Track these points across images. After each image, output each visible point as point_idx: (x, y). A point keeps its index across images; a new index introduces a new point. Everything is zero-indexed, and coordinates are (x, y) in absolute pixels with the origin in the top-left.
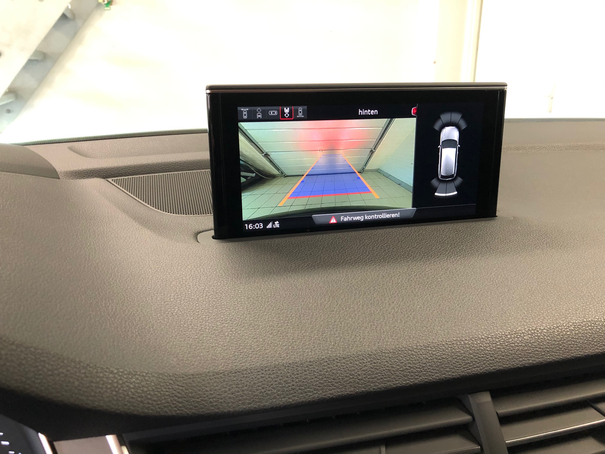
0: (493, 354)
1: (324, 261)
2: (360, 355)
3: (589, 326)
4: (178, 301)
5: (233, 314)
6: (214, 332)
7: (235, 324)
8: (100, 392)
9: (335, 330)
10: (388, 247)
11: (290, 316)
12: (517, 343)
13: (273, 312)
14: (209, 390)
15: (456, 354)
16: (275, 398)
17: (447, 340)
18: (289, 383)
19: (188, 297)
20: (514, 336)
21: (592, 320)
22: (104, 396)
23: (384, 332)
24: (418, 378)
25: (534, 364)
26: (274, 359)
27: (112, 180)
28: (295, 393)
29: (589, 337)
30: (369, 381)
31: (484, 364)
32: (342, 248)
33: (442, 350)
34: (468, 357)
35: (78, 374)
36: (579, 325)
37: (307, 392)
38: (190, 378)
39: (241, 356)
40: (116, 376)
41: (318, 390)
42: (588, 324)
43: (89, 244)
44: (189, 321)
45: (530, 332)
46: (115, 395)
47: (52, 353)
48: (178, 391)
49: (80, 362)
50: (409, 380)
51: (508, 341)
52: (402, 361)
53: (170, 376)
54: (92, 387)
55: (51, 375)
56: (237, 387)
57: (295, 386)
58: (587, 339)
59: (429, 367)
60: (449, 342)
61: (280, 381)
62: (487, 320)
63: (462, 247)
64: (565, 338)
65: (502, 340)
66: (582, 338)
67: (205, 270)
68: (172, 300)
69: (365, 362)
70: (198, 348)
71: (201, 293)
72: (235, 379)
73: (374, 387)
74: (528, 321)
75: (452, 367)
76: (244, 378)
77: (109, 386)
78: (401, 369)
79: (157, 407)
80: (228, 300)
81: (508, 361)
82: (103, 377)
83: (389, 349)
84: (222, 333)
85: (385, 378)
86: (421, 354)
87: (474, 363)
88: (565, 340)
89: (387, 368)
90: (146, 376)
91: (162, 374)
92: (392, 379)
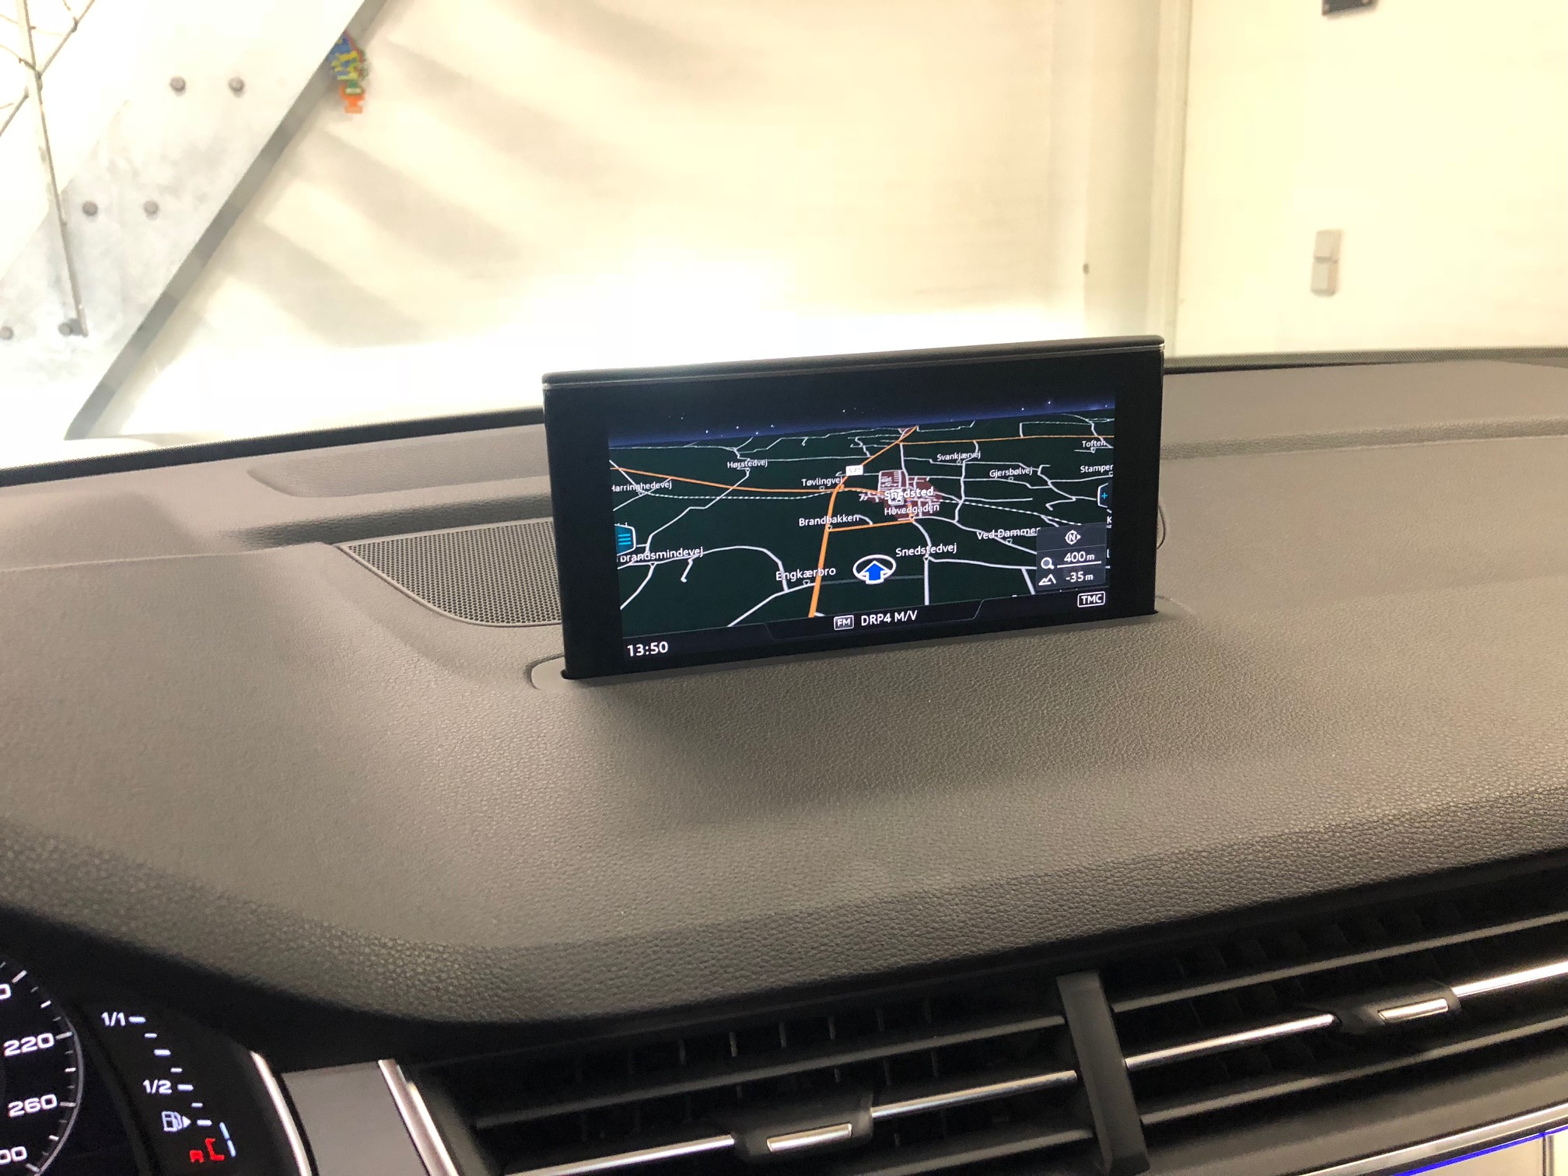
0: (1098, 901)
2: (841, 908)
3: (1294, 842)
4: (497, 811)
8: (366, 980)
10: (917, 688)
12: (1148, 879)
14: (558, 977)
15: (1025, 903)
16: (679, 989)
17: (1010, 876)
18: (706, 962)
19: (516, 803)
20: (1143, 865)
21: (1301, 831)
22: (373, 987)
24: (950, 949)
25: (1178, 917)
26: (677, 918)
27: (350, 547)
28: (716, 978)
29: (1291, 863)
30: (857, 956)
31: (1080, 920)
32: (823, 692)
33: (998, 895)
34: (1048, 908)
35: (328, 949)
36: (1274, 841)
37: (738, 978)
38: (523, 956)
39: (617, 913)
40: (393, 952)
41: (759, 973)
42: (1291, 839)
43: (318, 700)
44: (518, 849)
45: (1174, 858)
46: (393, 987)
47: (284, 912)
48: (502, 978)
49: (330, 928)
50: (931, 953)
51: (1129, 875)
52: (919, 918)
53: (487, 952)
54: (353, 970)
55: (286, 950)
56: (609, 971)
57: (718, 967)
58: (1286, 868)
59: (971, 928)
60: (1013, 879)
61: (688, 959)
63: (1067, 684)
64: (1243, 867)
65: (1118, 875)
66: (1277, 865)
67: (548, 745)
68: (484, 808)
69: (849, 920)
70: (536, 899)
71: (541, 792)
72: (605, 956)
73: (866, 967)
75: (1016, 927)
76: (622, 955)
77: (380, 970)
78: (918, 933)
79: (465, 1007)
81: (1126, 913)
82: (369, 955)
83: (897, 896)
84: (581, 870)
85: (886, 950)
86: (957, 904)
87: (1060, 918)
88: (1242, 870)
89: (891, 931)
90: (443, 953)
91: (472, 949)
92: (900, 950)
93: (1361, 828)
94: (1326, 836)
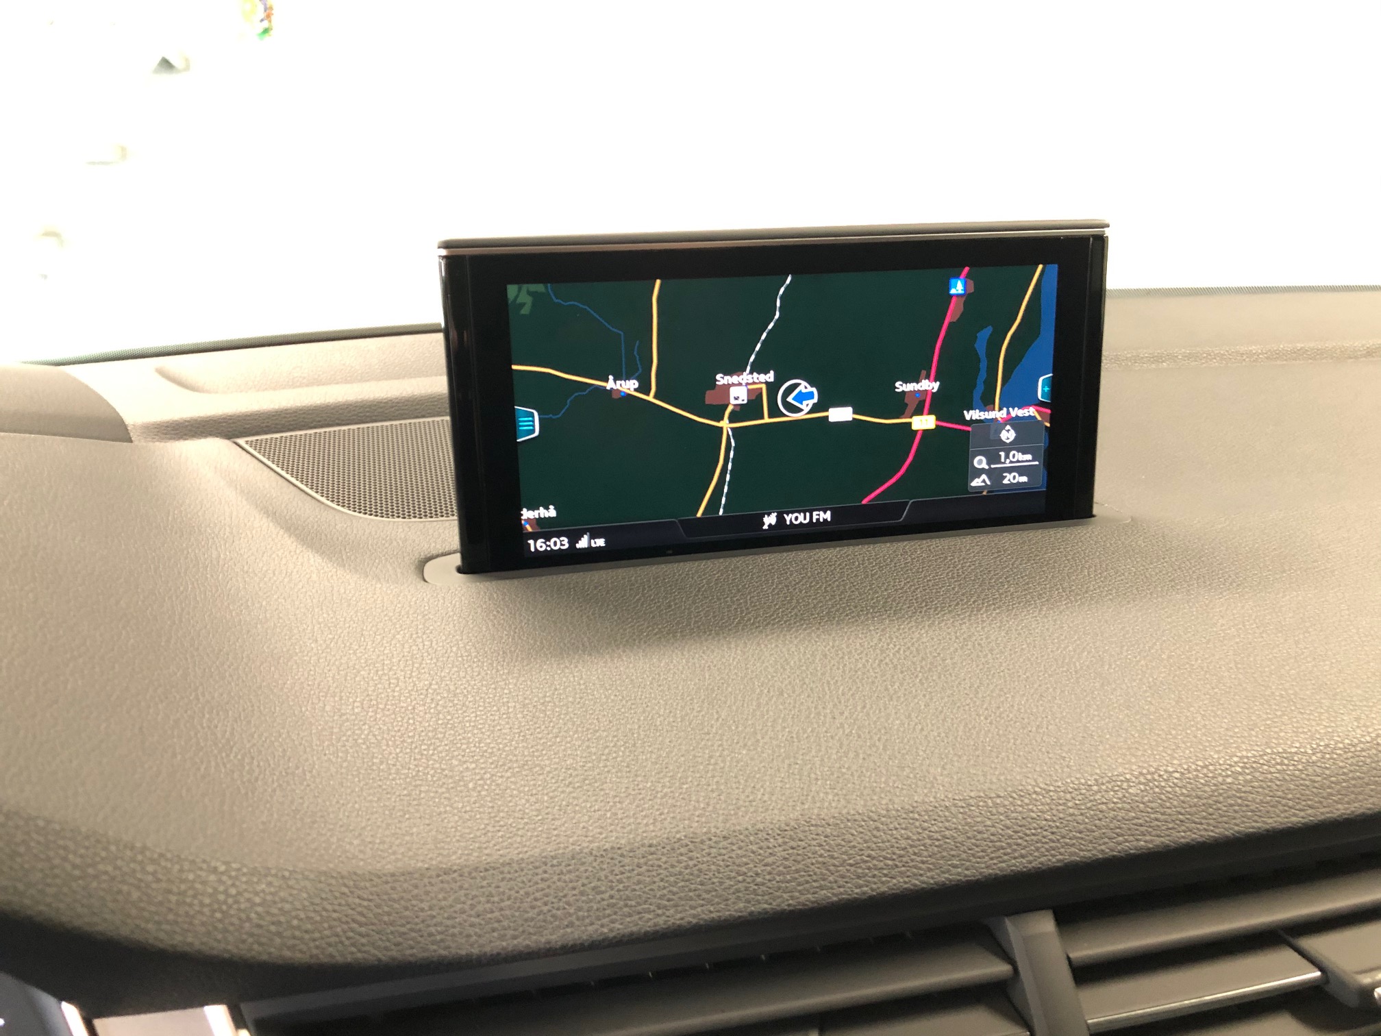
0: (1058, 827)
1: (696, 622)
2: (761, 831)
3: (1278, 764)
4: (370, 714)
5: (488, 741)
6: (444, 781)
7: (492, 763)
8: (187, 913)
9: (709, 775)
10: (842, 588)
11: (612, 745)
12: (1114, 803)
13: (576, 736)
14: (426, 908)
15: (975, 828)
16: (571, 925)
17: (957, 798)
18: (603, 892)
19: (392, 705)
20: (1107, 787)
21: (1285, 752)
22: (196, 922)
23: (817, 779)
24: (889, 882)
25: (1149, 849)
26: (571, 840)
27: (247, 442)
28: (615, 913)
29: (1275, 787)
30: (779, 888)
31: (1037, 849)
32: (739, 591)
33: (943, 819)
34: (1000, 834)
35: (139, 876)
36: (1255, 762)
37: (641, 913)
38: (387, 883)
39: (500, 834)
40: (224, 878)
41: (665, 907)
42: (1274, 759)
43: (182, 588)
44: (391, 757)
45: (1142, 780)
46: (220, 921)
47: (84, 829)
48: (359, 909)
49: (144, 849)
50: (867, 886)
51: (1092, 798)
52: (852, 844)
53: (342, 877)
54: (170, 901)
55: (80, 878)
56: (488, 902)
57: (617, 899)
58: (1271, 794)
59: (913, 857)
60: (961, 800)
61: (582, 888)
62: (1048, 752)
63: (1006, 586)
64: (1221, 791)
65: (1080, 797)
66: (1260, 790)
67: (434, 643)
68: (356, 710)
69: (771, 846)
70: (407, 816)
71: (421, 694)
72: (484, 883)
73: (791, 902)
74: (1140, 753)
75: (964, 856)
76: (505, 883)
77: (207, 901)
78: (851, 861)
79: (312, 945)
80: (481, 711)
81: (1091, 842)
82: (194, 881)
83: (826, 818)
84: (462, 783)
85: (815, 881)
86: (896, 829)
87: (1015, 847)
88: (1220, 795)
89: (820, 859)
90: (289, 879)
91: (325, 873)
92: (830, 882)
93: (1353, 749)
94: (1314, 758)
